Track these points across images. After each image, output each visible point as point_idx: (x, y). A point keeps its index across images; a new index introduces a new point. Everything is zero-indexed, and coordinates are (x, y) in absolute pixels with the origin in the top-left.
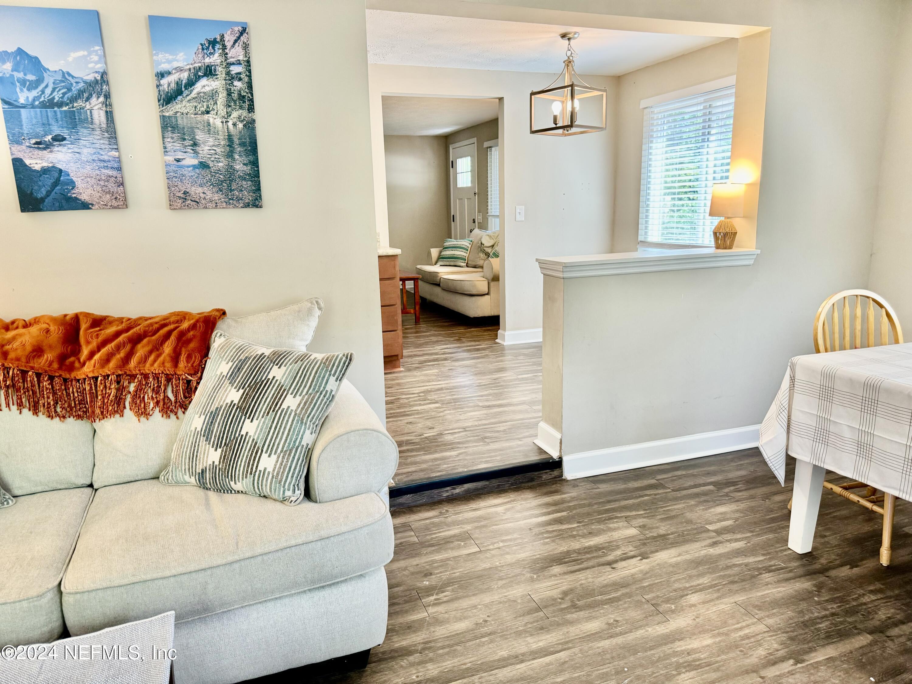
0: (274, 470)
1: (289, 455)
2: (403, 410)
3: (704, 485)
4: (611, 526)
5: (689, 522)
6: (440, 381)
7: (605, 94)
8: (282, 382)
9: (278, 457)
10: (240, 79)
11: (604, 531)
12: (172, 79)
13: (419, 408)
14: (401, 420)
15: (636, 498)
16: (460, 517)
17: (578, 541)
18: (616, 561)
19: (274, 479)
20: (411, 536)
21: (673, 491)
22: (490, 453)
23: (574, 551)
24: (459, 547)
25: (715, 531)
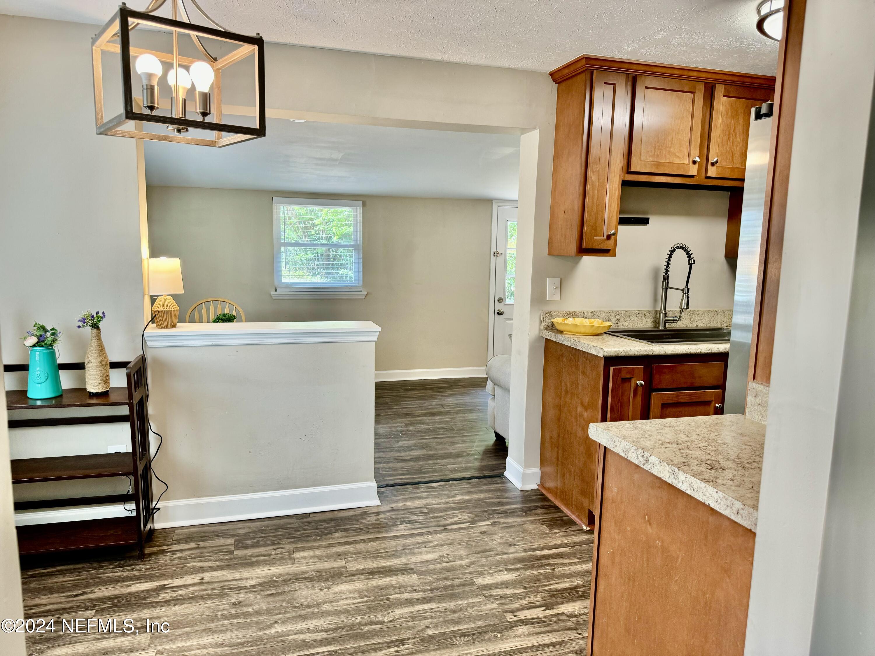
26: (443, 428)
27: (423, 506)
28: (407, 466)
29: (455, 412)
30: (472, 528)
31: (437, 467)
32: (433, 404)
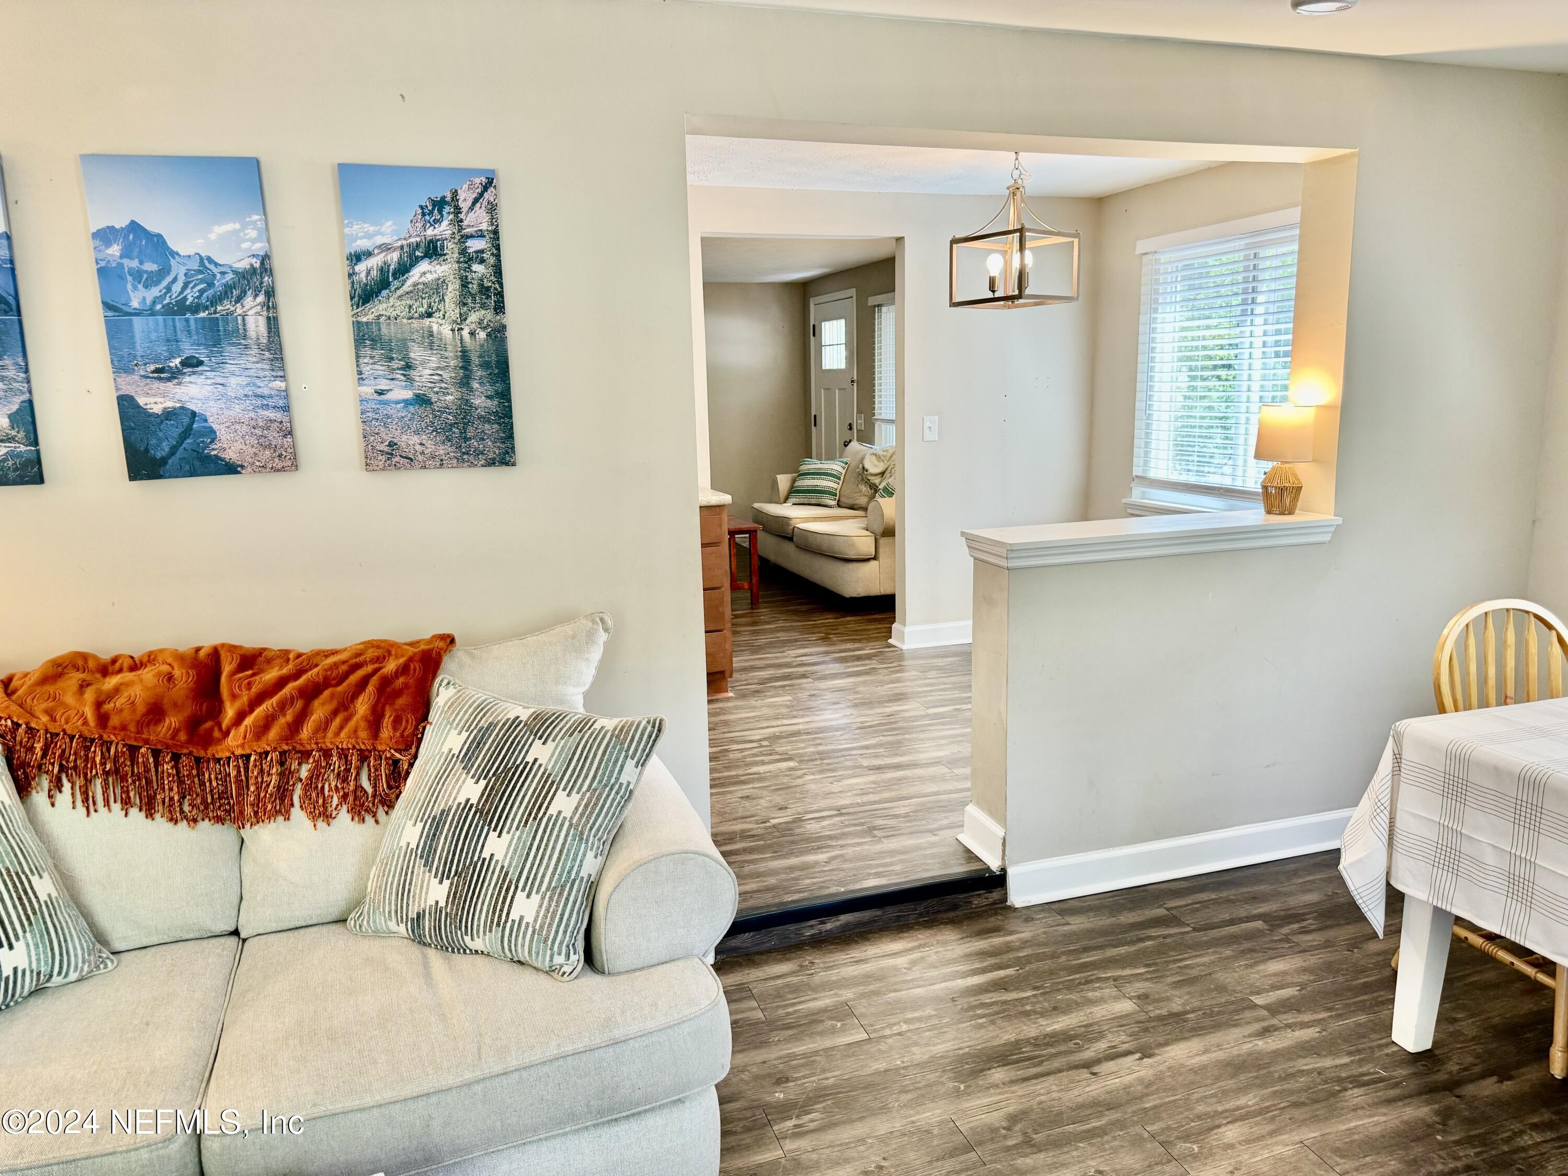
0: (535, 921)
1: (561, 894)
2: (733, 773)
3: (1249, 919)
4: (1090, 994)
5: (1222, 989)
6: (795, 717)
7: (1076, 241)
8: (549, 767)
9: (543, 898)
10: (482, 261)
11: (1077, 1004)
12: (374, 262)
13: (761, 769)
14: (730, 792)
15: (1132, 943)
16: (833, 975)
17: (1035, 1023)
18: (1098, 1061)
19: (536, 936)
20: (753, 1009)
21: (1195, 929)
22: (884, 858)
23: (1027, 1041)
24: (833, 1031)
25: (1266, 1007)
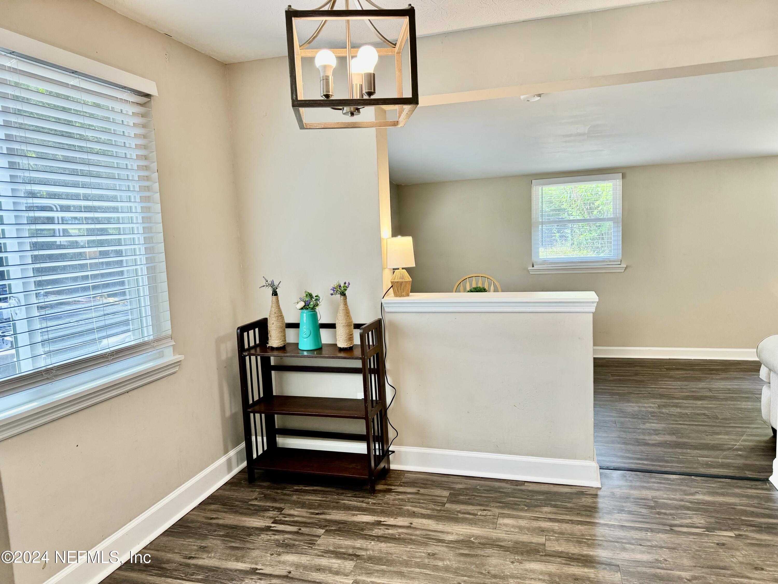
26: (704, 414)
27: (650, 498)
28: (648, 451)
29: (724, 399)
30: (707, 535)
31: (685, 457)
32: (698, 387)
